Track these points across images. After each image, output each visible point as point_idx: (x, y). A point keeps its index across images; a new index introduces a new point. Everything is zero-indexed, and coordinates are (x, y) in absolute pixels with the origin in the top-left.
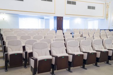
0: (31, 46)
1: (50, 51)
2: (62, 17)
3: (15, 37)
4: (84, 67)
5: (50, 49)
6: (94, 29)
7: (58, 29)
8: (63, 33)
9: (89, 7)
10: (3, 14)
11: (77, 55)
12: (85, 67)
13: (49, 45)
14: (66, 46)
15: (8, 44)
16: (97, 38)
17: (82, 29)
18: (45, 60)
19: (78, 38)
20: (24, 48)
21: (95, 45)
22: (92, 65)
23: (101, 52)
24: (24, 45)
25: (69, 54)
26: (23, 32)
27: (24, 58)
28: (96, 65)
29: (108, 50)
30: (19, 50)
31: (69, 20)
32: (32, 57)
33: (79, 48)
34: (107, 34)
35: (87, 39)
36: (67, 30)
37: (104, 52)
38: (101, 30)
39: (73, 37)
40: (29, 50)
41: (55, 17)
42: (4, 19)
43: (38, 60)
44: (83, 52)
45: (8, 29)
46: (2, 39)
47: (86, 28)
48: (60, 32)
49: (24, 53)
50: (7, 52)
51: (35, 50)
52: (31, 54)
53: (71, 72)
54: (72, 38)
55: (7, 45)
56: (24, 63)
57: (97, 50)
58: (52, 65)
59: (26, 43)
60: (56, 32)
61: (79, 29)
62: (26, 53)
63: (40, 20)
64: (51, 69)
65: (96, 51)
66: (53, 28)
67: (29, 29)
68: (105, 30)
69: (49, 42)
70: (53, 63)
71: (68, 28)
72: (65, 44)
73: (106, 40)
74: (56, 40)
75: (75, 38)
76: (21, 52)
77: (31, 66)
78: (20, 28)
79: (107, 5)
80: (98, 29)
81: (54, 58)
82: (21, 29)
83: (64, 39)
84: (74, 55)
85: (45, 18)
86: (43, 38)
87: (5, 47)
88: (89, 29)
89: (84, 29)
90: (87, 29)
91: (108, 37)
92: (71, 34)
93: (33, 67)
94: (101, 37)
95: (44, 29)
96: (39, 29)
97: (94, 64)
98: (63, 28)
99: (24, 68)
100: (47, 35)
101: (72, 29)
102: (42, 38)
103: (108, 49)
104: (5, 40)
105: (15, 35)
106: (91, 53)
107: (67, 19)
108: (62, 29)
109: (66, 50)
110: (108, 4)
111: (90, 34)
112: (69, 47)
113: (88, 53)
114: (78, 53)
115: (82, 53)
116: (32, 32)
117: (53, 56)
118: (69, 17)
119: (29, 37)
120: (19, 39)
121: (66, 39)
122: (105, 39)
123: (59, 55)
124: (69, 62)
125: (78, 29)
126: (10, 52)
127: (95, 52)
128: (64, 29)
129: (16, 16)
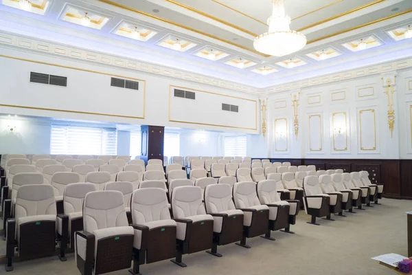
0: (80, 201)
1: (129, 215)
2: (162, 128)
3: (39, 178)
4: (214, 253)
5: (128, 209)
6: (236, 157)
7: (150, 157)
8: (165, 168)
9: (226, 107)
10: (12, 117)
11: (198, 223)
12: (218, 252)
13: (126, 199)
14: (170, 201)
15: (18, 197)
16: (245, 179)
17: (211, 158)
18: (116, 238)
19: (201, 180)
20: (60, 206)
21: (239, 196)
22: (233, 244)
23: (254, 212)
24: (60, 198)
25: (177, 220)
26: (60, 164)
27: (60, 233)
28: (243, 244)
29: (269, 205)
30: (47, 213)
31: (178, 136)
32: (81, 232)
33: (203, 205)
34: (267, 168)
35: (221, 182)
36: (174, 159)
37: (259, 211)
38: (252, 159)
39: (188, 176)
40: (72, 213)
41: (143, 127)
42: (12, 129)
43: (97, 239)
44: (213, 215)
45: (22, 156)
46: (4, 181)
47: (220, 155)
48: (155, 163)
49: (61, 220)
50: (13, 216)
51: (88, 211)
52: (79, 223)
53: (184, 266)
54: (186, 179)
55: (14, 199)
56: (58, 246)
57: (244, 207)
58: (135, 250)
59: (65, 195)
60: (146, 165)
61: (203, 158)
62: (66, 219)
63: (106, 133)
64: (132, 261)
65: (243, 210)
66: (139, 154)
67: (75, 157)
68: (261, 159)
69: (128, 189)
70: (138, 244)
71: (177, 154)
72: (168, 194)
73: (263, 184)
74: (145, 185)
75: (193, 180)
76: (52, 216)
77: (78, 256)
78: (52, 154)
79: (262, 104)
80: (245, 158)
81: (139, 232)
82: (53, 157)
83: (167, 184)
84: (189, 223)
85: (120, 127)
86: (113, 181)
87: (8, 204)
88: (226, 158)
89: (215, 158)
90: (222, 157)
91: (269, 175)
92: (183, 169)
93: (83, 256)
94: (254, 176)
95: (114, 157)
96: (102, 157)
97: (239, 242)
98: (165, 155)
99: (59, 261)
100: (121, 172)
101: (187, 158)
102: (109, 180)
103: (268, 203)
104: (10, 185)
105: (38, 172)
106: (232, 216)
107: (175, 132)
108: (162, 158)
109: (171, 210)
110: (264, 102)
111: (228, 171)
112: (178, 203)
113: (225, 217)
114: (199, 216)
115: (210, 217)
116: (84, 164)
117: (136, 227)
118: (179, 128)
119: (76, 178)
120: (47, 182)
121: (171, 181)
122: (262, 181)
123: (152, 224)
124: (179, 241)
125: (200, 157)
126: (23, 217)
127: (240, 212)
128: (167, 157)
129: (43, 122)
